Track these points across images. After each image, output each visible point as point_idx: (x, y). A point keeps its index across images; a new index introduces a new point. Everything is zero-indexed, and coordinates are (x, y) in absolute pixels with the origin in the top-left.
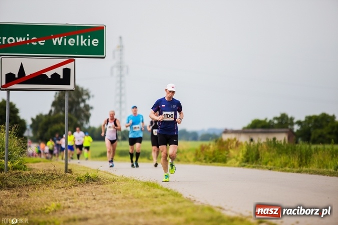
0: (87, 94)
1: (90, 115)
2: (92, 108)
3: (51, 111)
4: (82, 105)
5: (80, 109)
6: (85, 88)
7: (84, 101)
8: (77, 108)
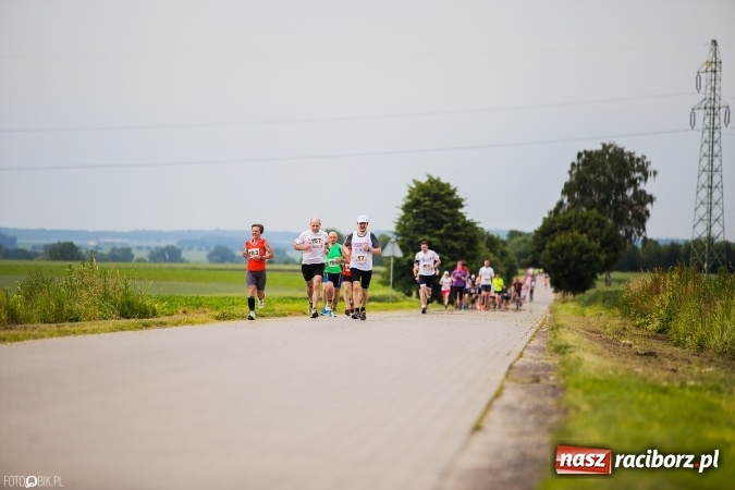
0: (643, 169)
1: (647, 213)
2: (651, 199)
3: (560, 204)
4: (630, 192)
5: (626, 202)
6: (638, 155)
7: (633, 183)
8: (620, 198)
